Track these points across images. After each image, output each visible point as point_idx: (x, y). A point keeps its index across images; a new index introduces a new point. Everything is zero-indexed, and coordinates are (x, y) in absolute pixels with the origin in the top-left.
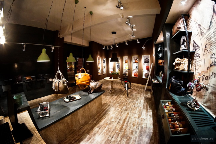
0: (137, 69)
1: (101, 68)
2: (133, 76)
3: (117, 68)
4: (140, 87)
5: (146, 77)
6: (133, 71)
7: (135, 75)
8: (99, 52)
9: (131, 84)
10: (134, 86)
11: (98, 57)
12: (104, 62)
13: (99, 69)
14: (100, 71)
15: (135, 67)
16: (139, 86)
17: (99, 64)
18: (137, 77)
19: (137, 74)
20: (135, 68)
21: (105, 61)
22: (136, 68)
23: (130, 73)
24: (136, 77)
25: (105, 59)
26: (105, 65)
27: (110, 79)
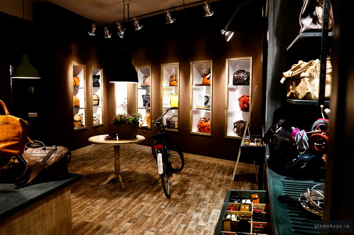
0: (209, 107)
1: (82, 104)
2: (195, 130)
3: (140, 103)
4: (219, 166)
5: (237, 132)
6: (196, 112)
7: (201, 128)
8: (74, 48)
9: (182, 156)
10: (197, 166)
11: (73, 64)
12: (96, 85)
13: (78, 107)
14: (80, 115)
15: (204, 100)
16: (215, 164)
17: (76, 92)
18: (209, 134)
19: (209, 123)
20: (202, 105)
21: (101, 81)
22: (206, 103)
23: (185, 122)
24: (204, 134)
25: (100, 73)
26: (100, 92)
27: (107, 139)
